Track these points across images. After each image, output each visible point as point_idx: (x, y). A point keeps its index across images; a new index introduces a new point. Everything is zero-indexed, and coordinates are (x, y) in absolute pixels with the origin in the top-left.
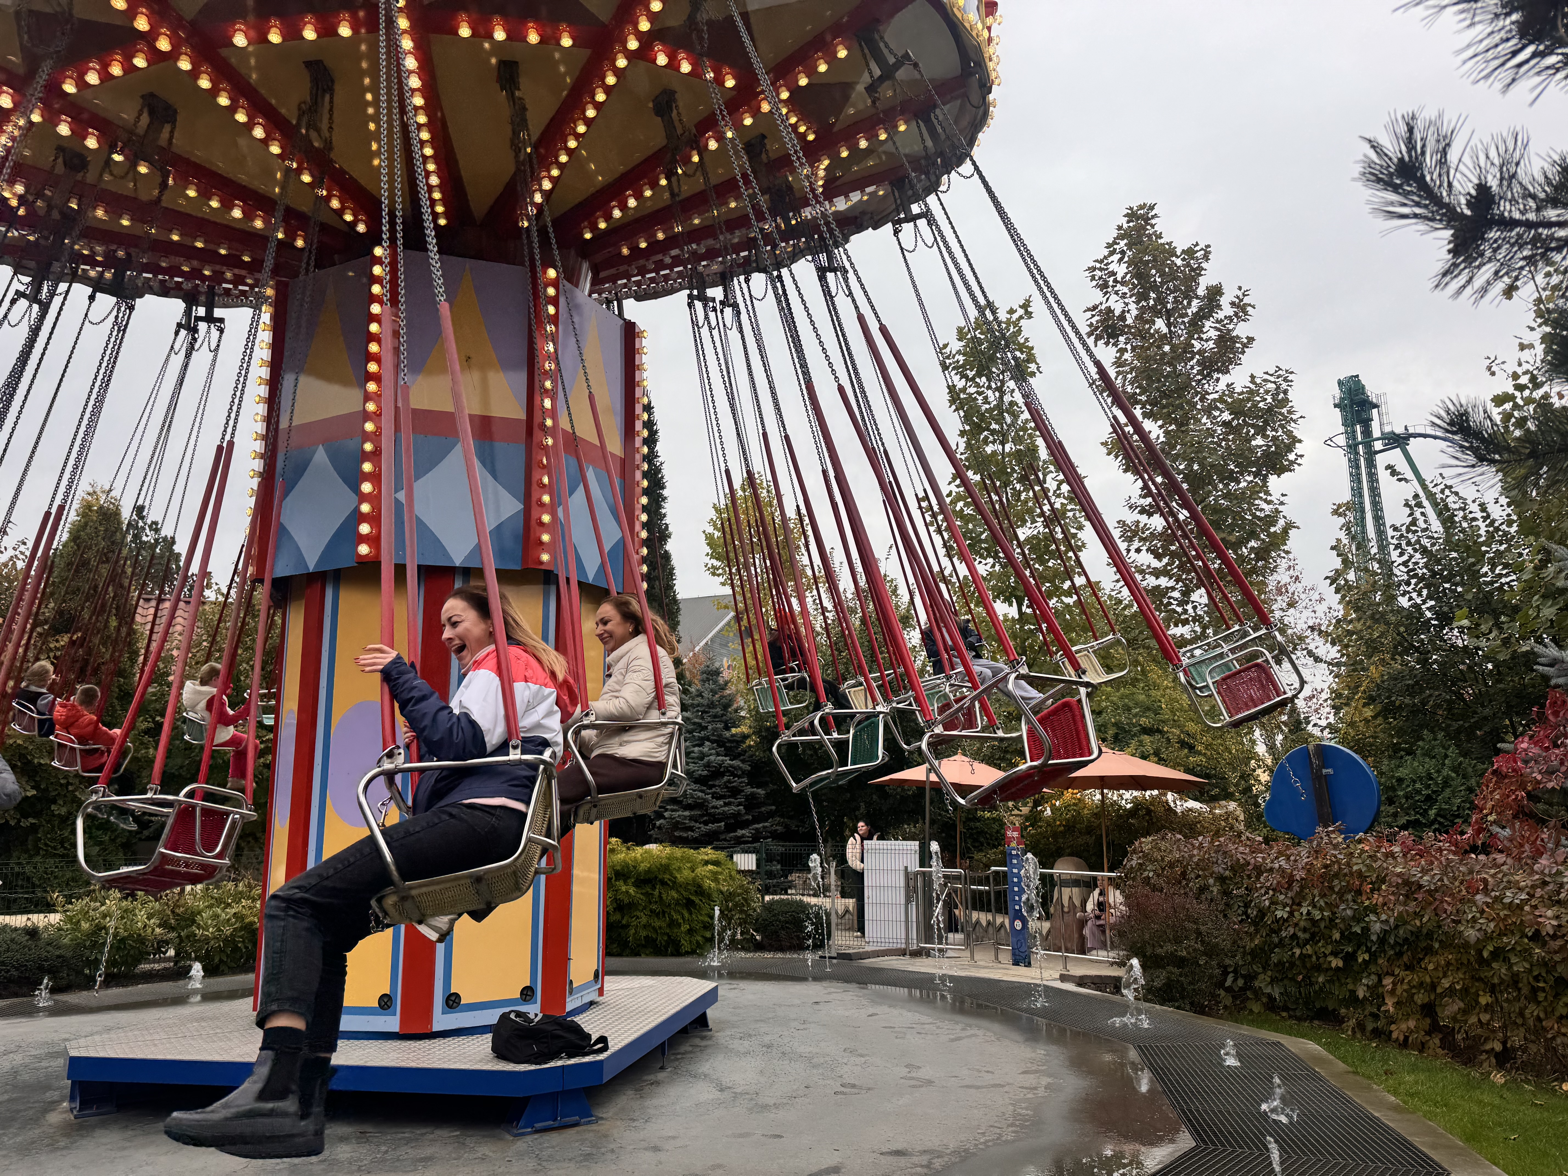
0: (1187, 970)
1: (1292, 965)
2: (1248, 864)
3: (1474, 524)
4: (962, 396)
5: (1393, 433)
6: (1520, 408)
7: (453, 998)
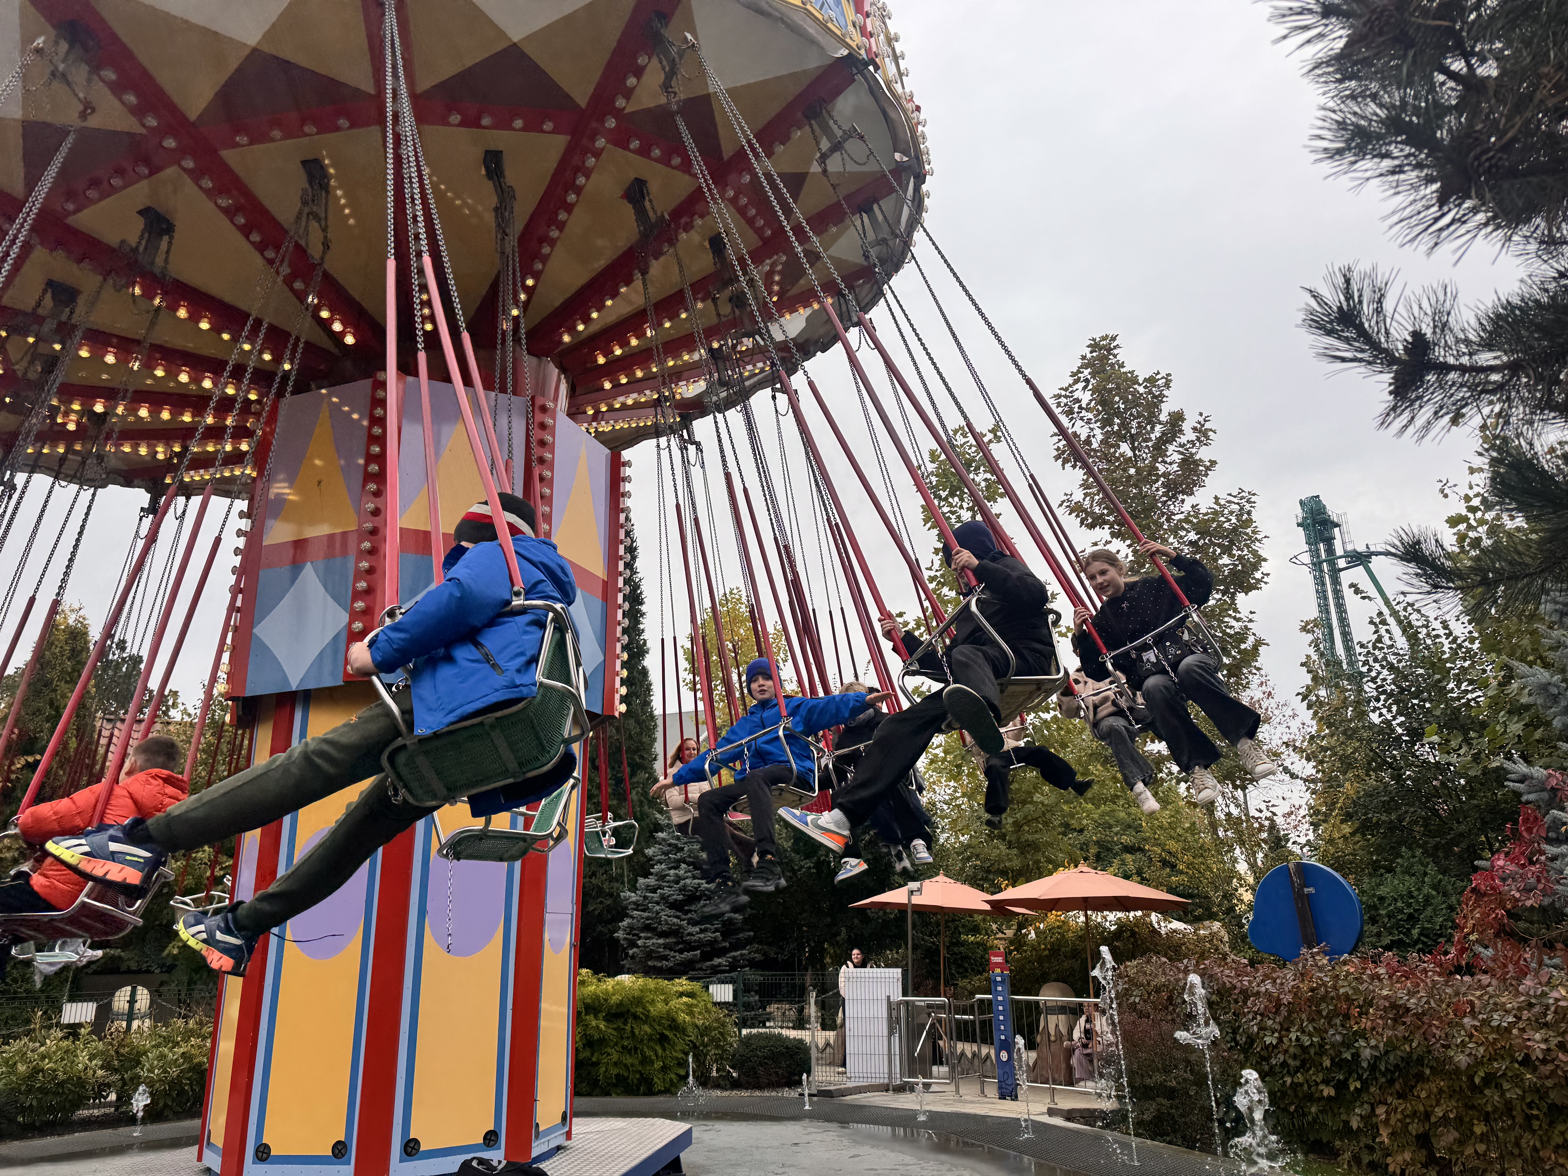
0: (1177, 1101)
1: (1284, 1094)
2: (1235, 988)
3: (1437, 640)
5: (1355, 551)
6: (1474, 529)
7: (412, 1145)
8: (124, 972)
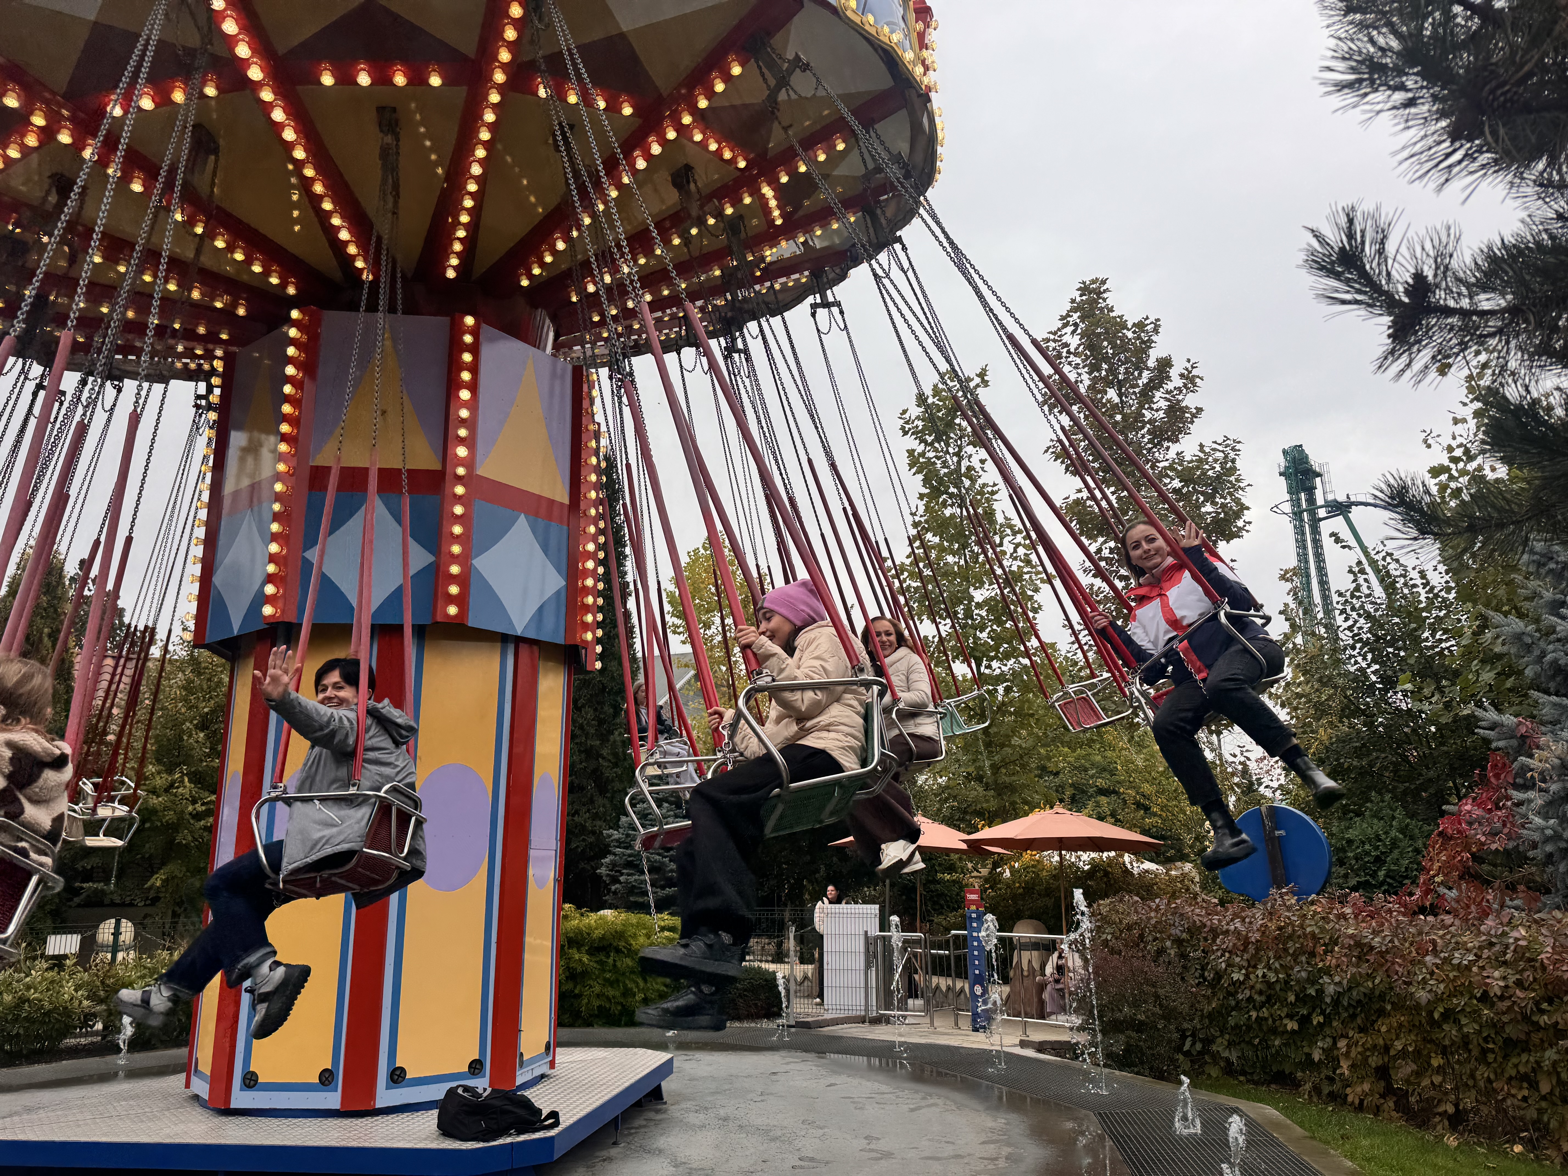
0: (1145, 1034)
1: (1249, 1028)
2: (1205, 926)
3: (1415, 590)
4: (921, 460)
5: (1335, 501)
6: (1455, 479)
7: (398, 1073)
8: (108, 905)
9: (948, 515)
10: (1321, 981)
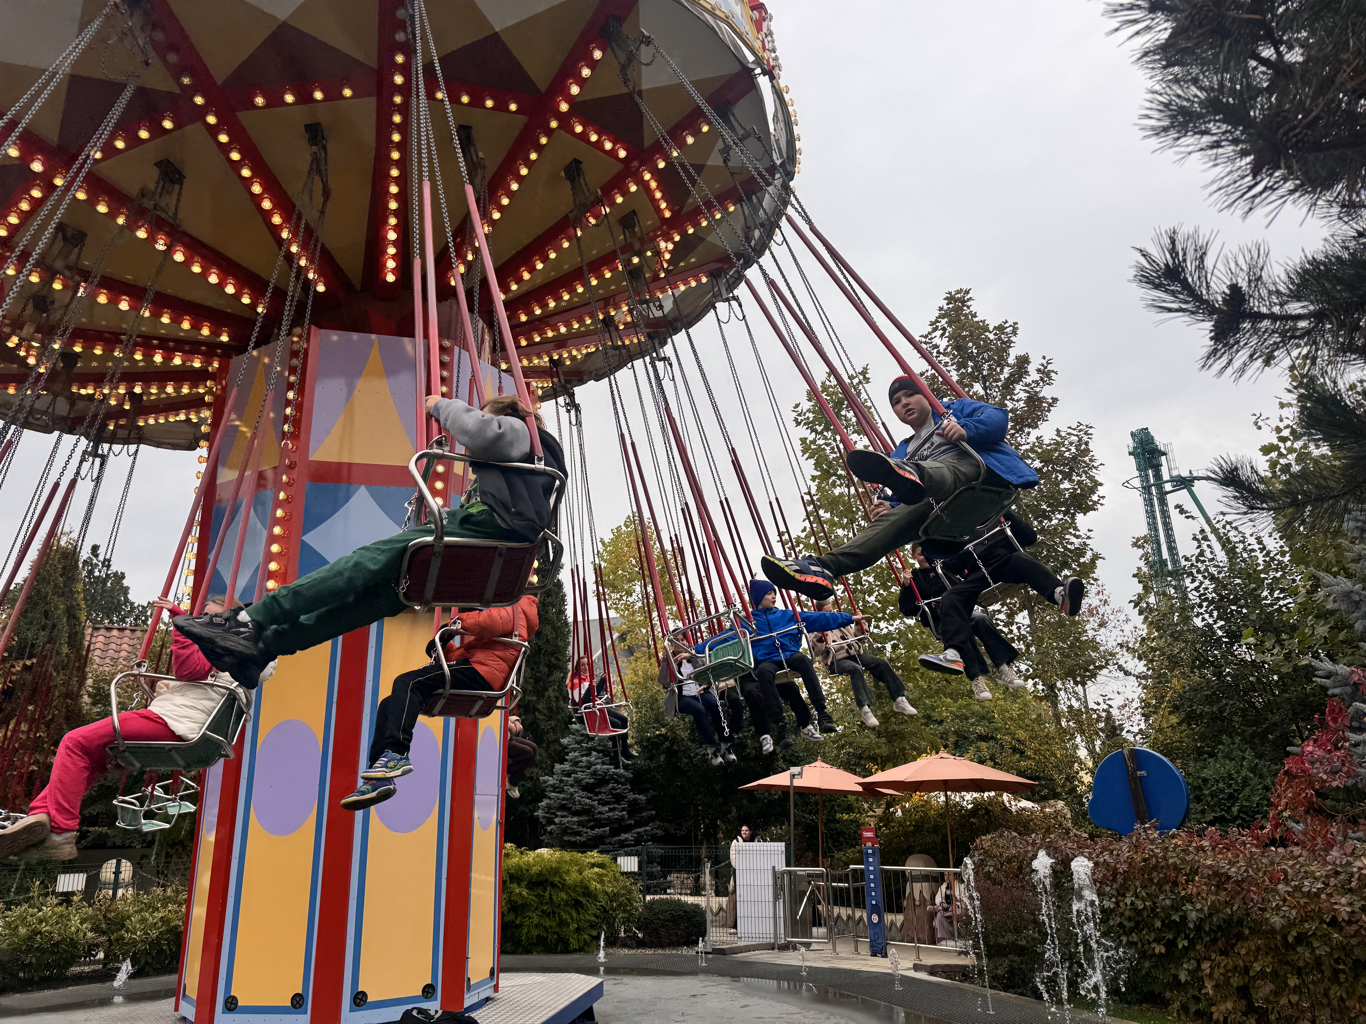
0: (1026, 958)
3: (1253, 554)
4: (813, 447)
5: (1180, 476)
6: (1284, 456)
7: (360, 997)
8: (110, 847)
9: (837, 494)
10: (1184, 908)
